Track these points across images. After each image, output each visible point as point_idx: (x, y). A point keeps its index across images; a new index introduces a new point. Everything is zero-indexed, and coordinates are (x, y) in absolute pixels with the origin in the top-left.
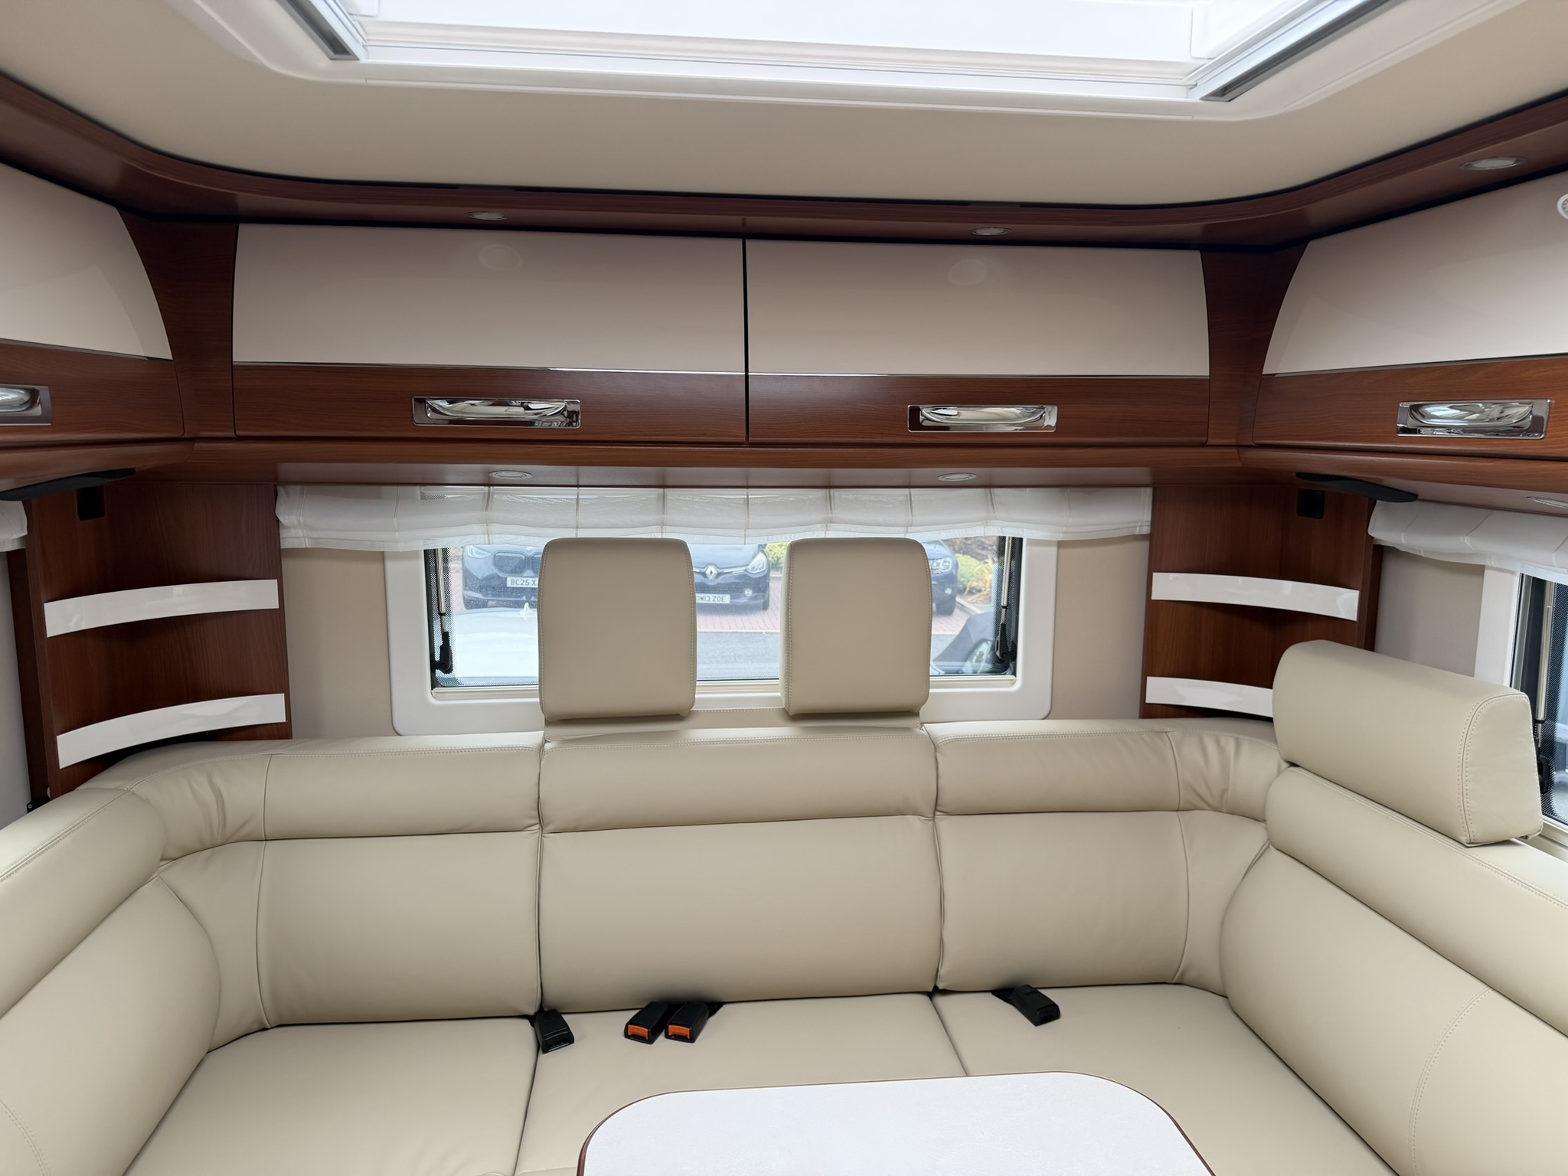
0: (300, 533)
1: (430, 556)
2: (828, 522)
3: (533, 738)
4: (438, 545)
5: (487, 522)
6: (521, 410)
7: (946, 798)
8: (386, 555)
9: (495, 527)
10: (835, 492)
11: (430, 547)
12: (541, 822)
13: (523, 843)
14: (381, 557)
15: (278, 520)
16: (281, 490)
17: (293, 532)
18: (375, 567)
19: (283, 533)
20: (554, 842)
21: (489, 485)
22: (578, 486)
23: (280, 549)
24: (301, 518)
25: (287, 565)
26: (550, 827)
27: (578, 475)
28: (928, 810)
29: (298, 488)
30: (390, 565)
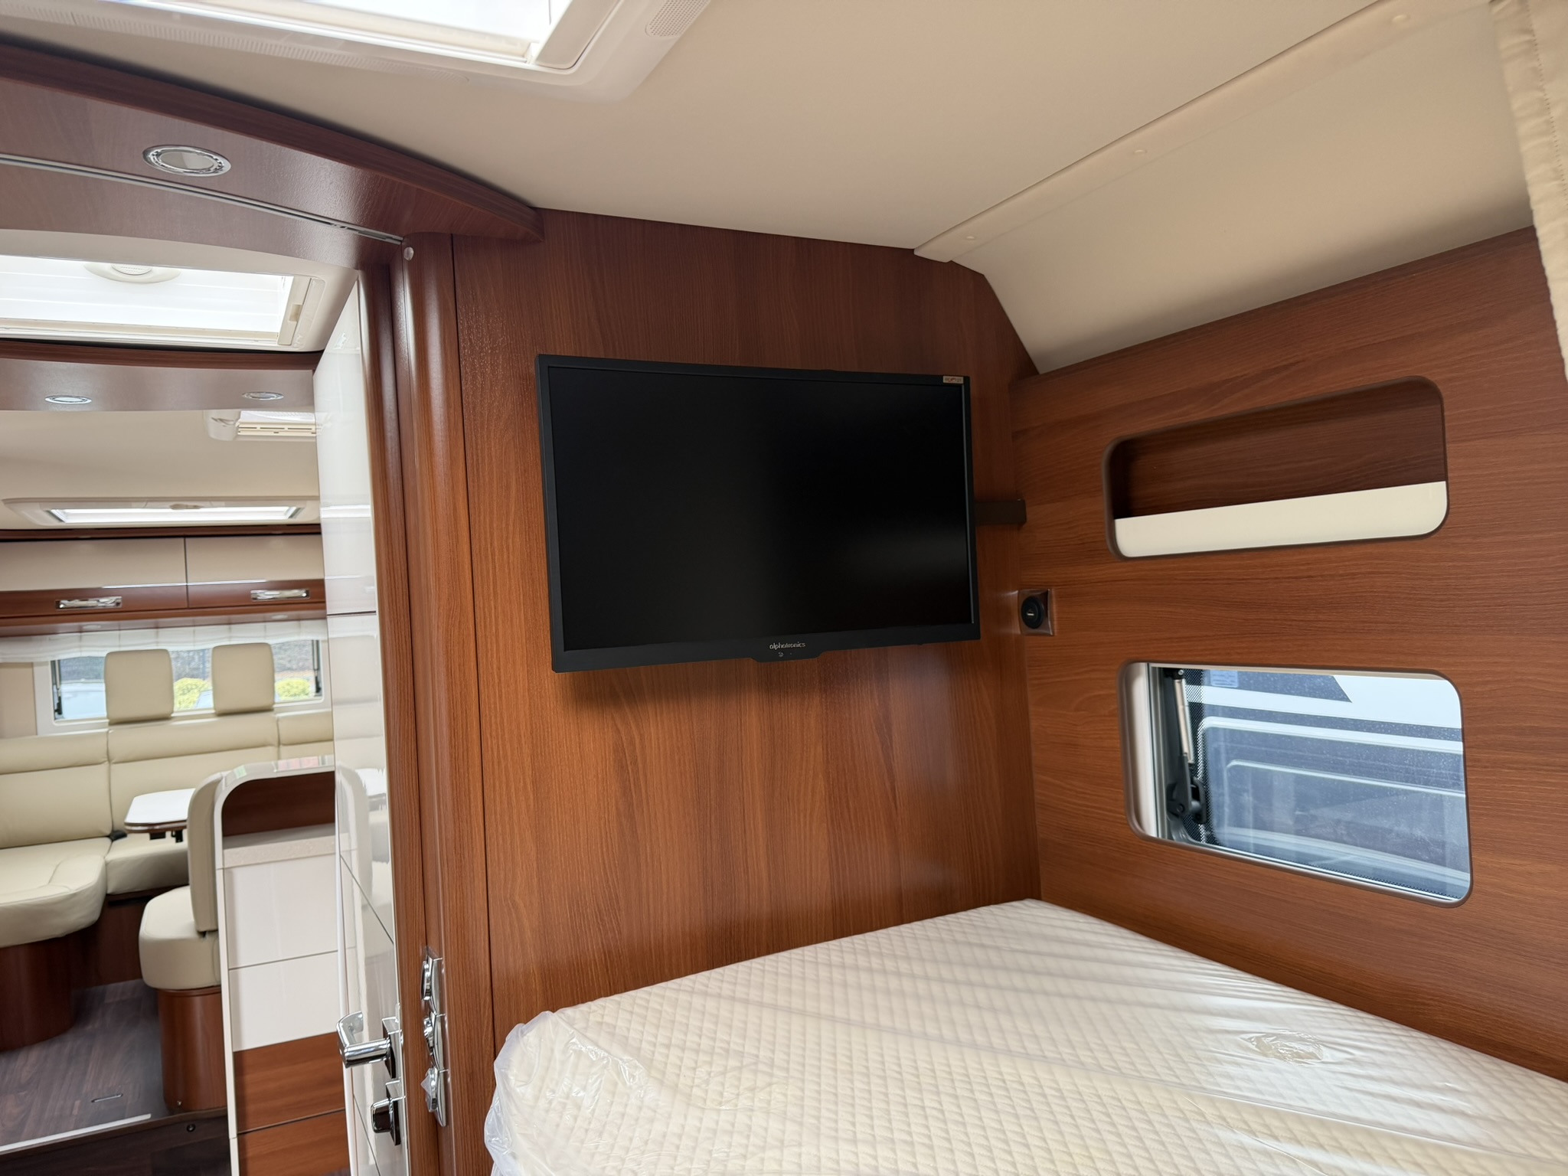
1: (53, 663)
2: (230, 638)
3: (106, 730)
4: (56, 659)
5: (80, 647)
6: (96, 602)
7: (283, 739)
8: (36, 664)
9: (83, 649)
10: (233, 626)
11: (53, 659)
12: (109, 760)
13: (104, 768)
14: (31, 665)
18: (30, 670)
20: (114, 767)
21: (81, 632)
22: (120, 630)
26: (113, 761)
27: (119, 626)
28: (276, 743)
30: (36, 669)
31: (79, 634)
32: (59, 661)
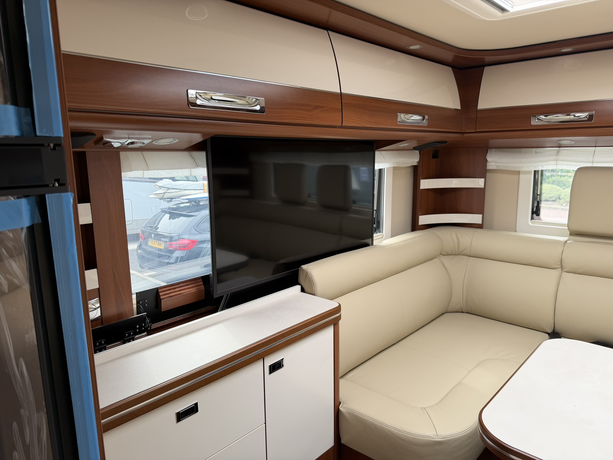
0: (493, 164)
1: (536, 173)
3: (566, 239)
4: (539, 168)
5: (557, 160)
6: (572, 117)
8: (521, 173)
9: (560, 162)
11: (537, 169)
12: (561, 268)
13: (555, 274)
14: (518, 173)
15: (487, 160)
16: (489, 150)
17: (491, 164)
18: (516, 177)
19: (488, 164)
21: (560, 147)
22: (595, 147)
23: (486, 170)
24: (494, 159)
25: (488, 175)
26: (565, 270)
27: (596, 142)
29: (494, 150)
30: (521, 176)
31: (558, 148)
32: (542, 171)
